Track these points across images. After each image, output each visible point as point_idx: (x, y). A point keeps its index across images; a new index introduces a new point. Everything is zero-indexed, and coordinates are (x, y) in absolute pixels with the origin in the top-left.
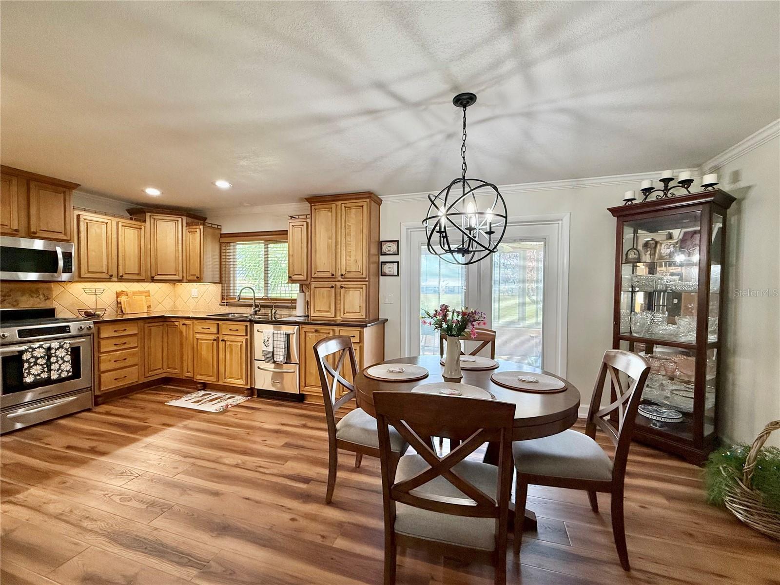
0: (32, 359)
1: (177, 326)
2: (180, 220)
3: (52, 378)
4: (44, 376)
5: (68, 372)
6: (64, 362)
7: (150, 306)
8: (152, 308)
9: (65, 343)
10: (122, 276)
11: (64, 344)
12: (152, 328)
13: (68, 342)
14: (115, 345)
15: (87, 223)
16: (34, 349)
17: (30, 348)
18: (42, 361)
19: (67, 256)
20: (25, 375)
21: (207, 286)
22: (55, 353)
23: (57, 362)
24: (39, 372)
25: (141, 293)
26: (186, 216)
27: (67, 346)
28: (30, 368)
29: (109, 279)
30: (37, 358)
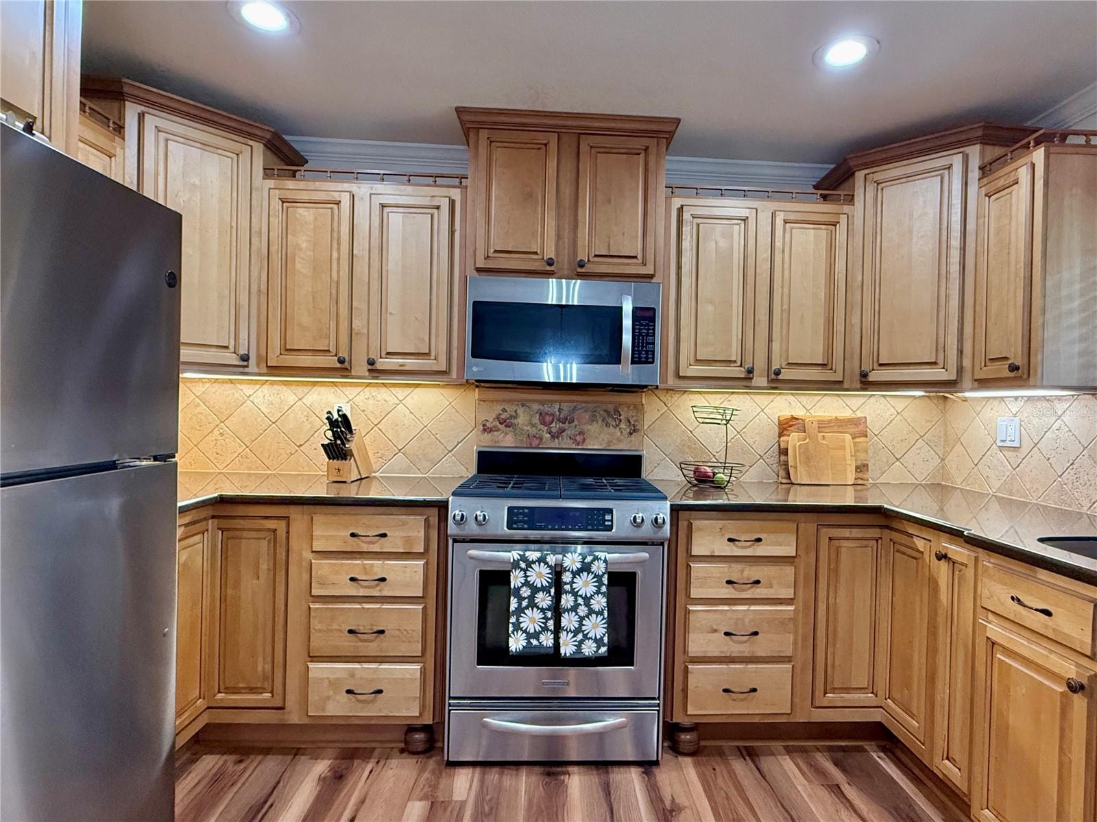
0: (524, 589)
1: (922, 553)
2: (957, 161)
3: (562, 651)
4: (547, 640)
5: (599, 642)
6: (591, 612)
7: (866, 466)
8: (871, 476)
9: (596, 558)
10: (777, 373)
11: (592, 562)
12: (845, 543)
13: (602, 555)
14: (729, 582)
15: (698, 225)
16: (529, 564)
17: (524, 558)
18: (544, 600)
19: (645, 317)
20: (511, 629)
21: (1060, 407)
22: (572, 582)
23: (574, 608)
24: (538, 629)
25: (840, 424)
26: (985, 141)
27: (599, 567)
28: (520, 611)
29: (746, 381)
30: (535, 590)
